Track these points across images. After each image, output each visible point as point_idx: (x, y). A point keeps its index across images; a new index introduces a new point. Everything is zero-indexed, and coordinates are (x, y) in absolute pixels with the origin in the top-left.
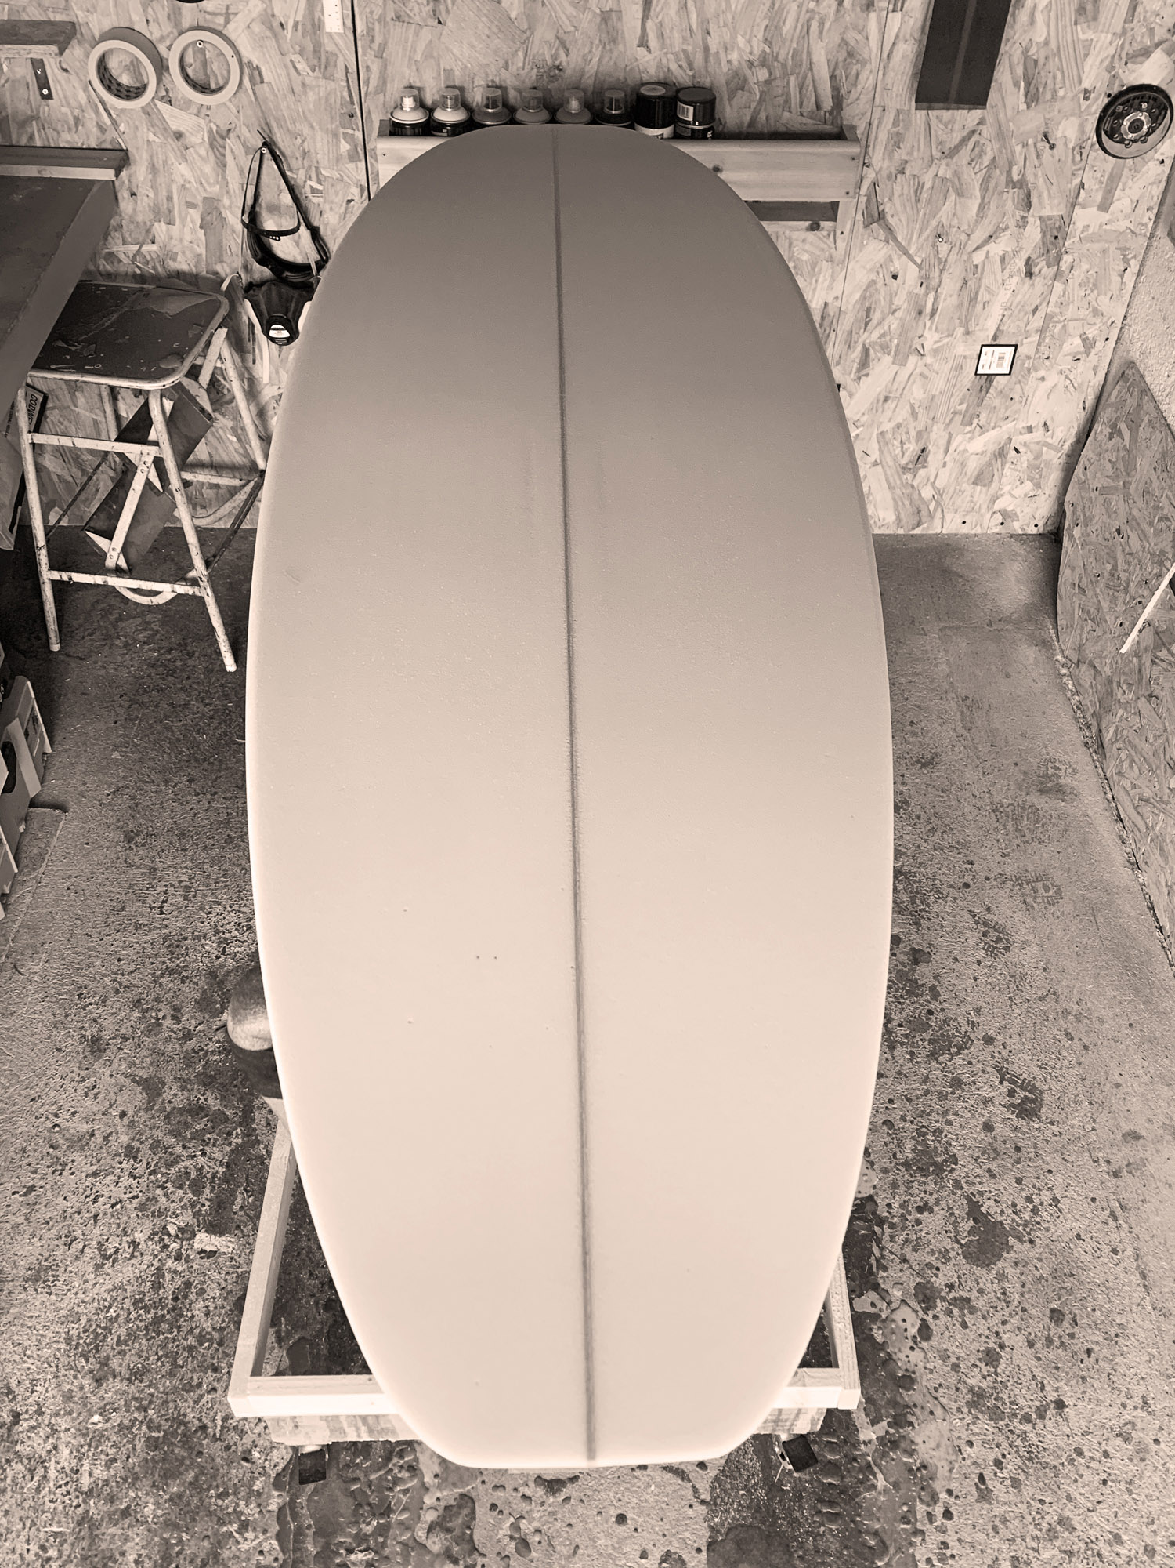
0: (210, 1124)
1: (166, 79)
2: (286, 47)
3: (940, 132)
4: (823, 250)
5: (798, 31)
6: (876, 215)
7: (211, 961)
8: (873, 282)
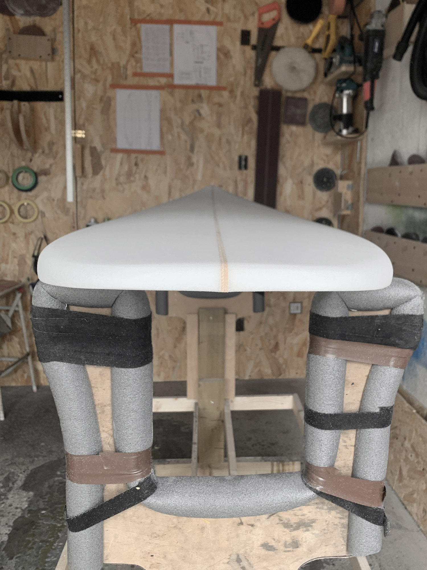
1: (13, 216)
2: (54, 206)
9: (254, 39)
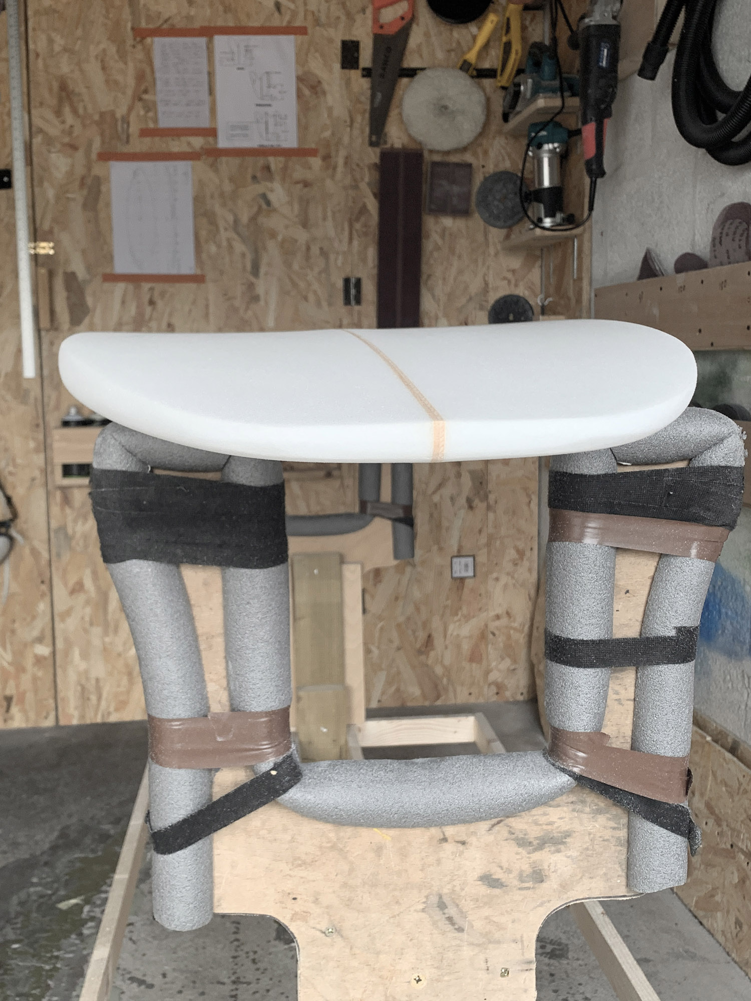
9: (366, 58)
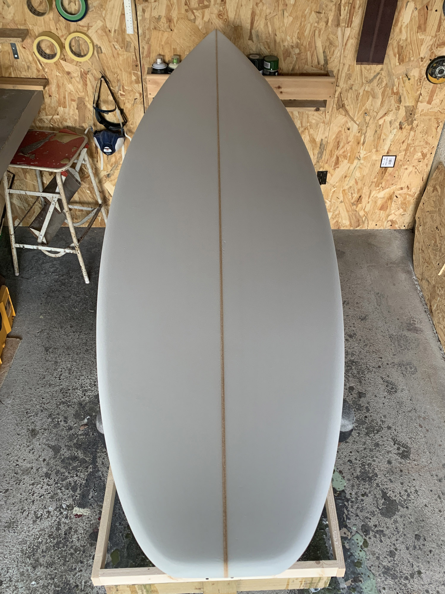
0: (79, 464)
1: (64, 51)
2: (111, 39)
3: (366, 73)
4: (320, 119)
5: (311, 34)
6: (341, 105)
7: (79, 399)
8: (340, 131)
